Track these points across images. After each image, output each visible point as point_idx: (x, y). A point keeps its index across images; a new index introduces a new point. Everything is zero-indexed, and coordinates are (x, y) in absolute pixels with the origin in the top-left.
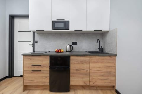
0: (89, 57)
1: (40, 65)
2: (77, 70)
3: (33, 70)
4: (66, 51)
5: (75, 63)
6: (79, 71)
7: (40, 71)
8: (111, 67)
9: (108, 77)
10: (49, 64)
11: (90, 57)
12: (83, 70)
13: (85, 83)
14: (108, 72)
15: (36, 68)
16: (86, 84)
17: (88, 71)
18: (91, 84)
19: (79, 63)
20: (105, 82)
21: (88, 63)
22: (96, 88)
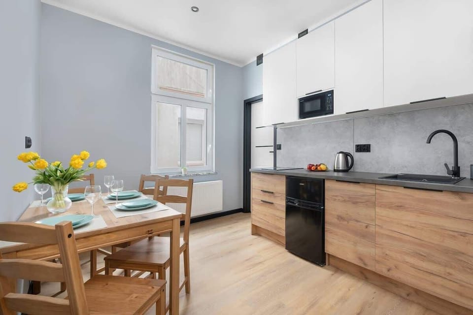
0: (373, 186)
1: (272, 193)
2: (340, 218)
3: (263, 200)
4: (335, 171)
5: (335, 200)
6: (345, 223)
7: (272, 203)
8: (464, 234)
9: (449, 270)
10: (285, 192)
11: (378, 187)
12: (357, 221)
13: (361, 259)
14: (446, 251)
15: (267, 198)
16: (365, 264)
17: (372, 229)
18: (382, 270)
19: (345, 201)
20: (434, 284)
21: (372, 203)
22: (408, 295)
